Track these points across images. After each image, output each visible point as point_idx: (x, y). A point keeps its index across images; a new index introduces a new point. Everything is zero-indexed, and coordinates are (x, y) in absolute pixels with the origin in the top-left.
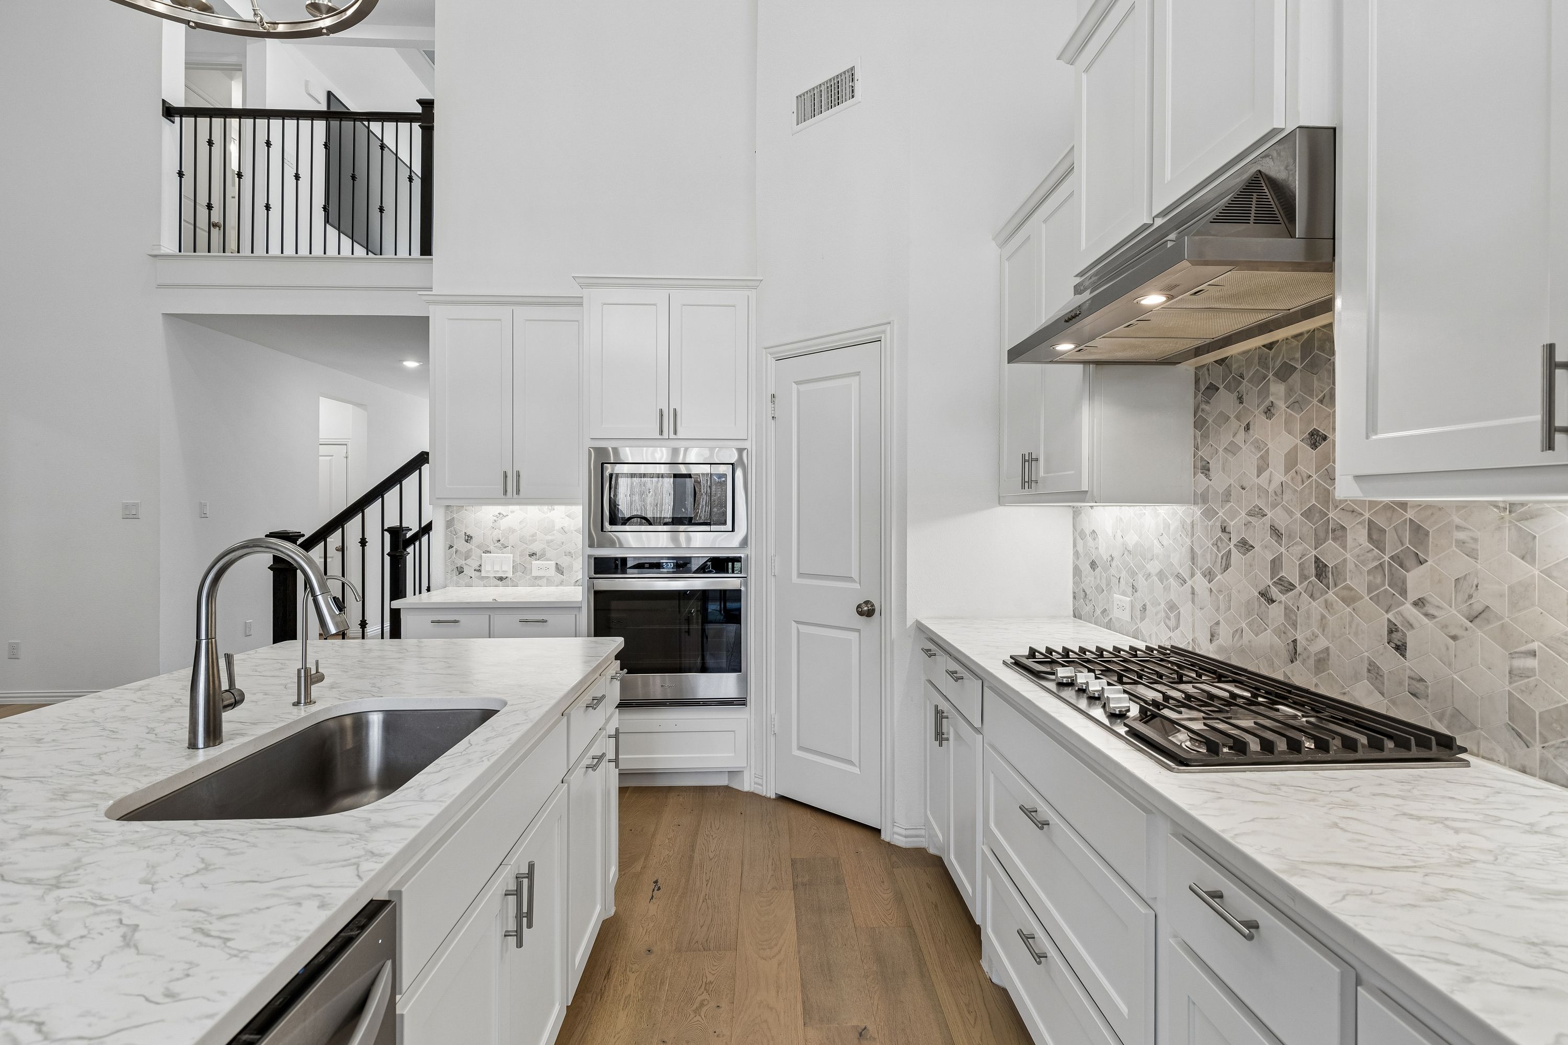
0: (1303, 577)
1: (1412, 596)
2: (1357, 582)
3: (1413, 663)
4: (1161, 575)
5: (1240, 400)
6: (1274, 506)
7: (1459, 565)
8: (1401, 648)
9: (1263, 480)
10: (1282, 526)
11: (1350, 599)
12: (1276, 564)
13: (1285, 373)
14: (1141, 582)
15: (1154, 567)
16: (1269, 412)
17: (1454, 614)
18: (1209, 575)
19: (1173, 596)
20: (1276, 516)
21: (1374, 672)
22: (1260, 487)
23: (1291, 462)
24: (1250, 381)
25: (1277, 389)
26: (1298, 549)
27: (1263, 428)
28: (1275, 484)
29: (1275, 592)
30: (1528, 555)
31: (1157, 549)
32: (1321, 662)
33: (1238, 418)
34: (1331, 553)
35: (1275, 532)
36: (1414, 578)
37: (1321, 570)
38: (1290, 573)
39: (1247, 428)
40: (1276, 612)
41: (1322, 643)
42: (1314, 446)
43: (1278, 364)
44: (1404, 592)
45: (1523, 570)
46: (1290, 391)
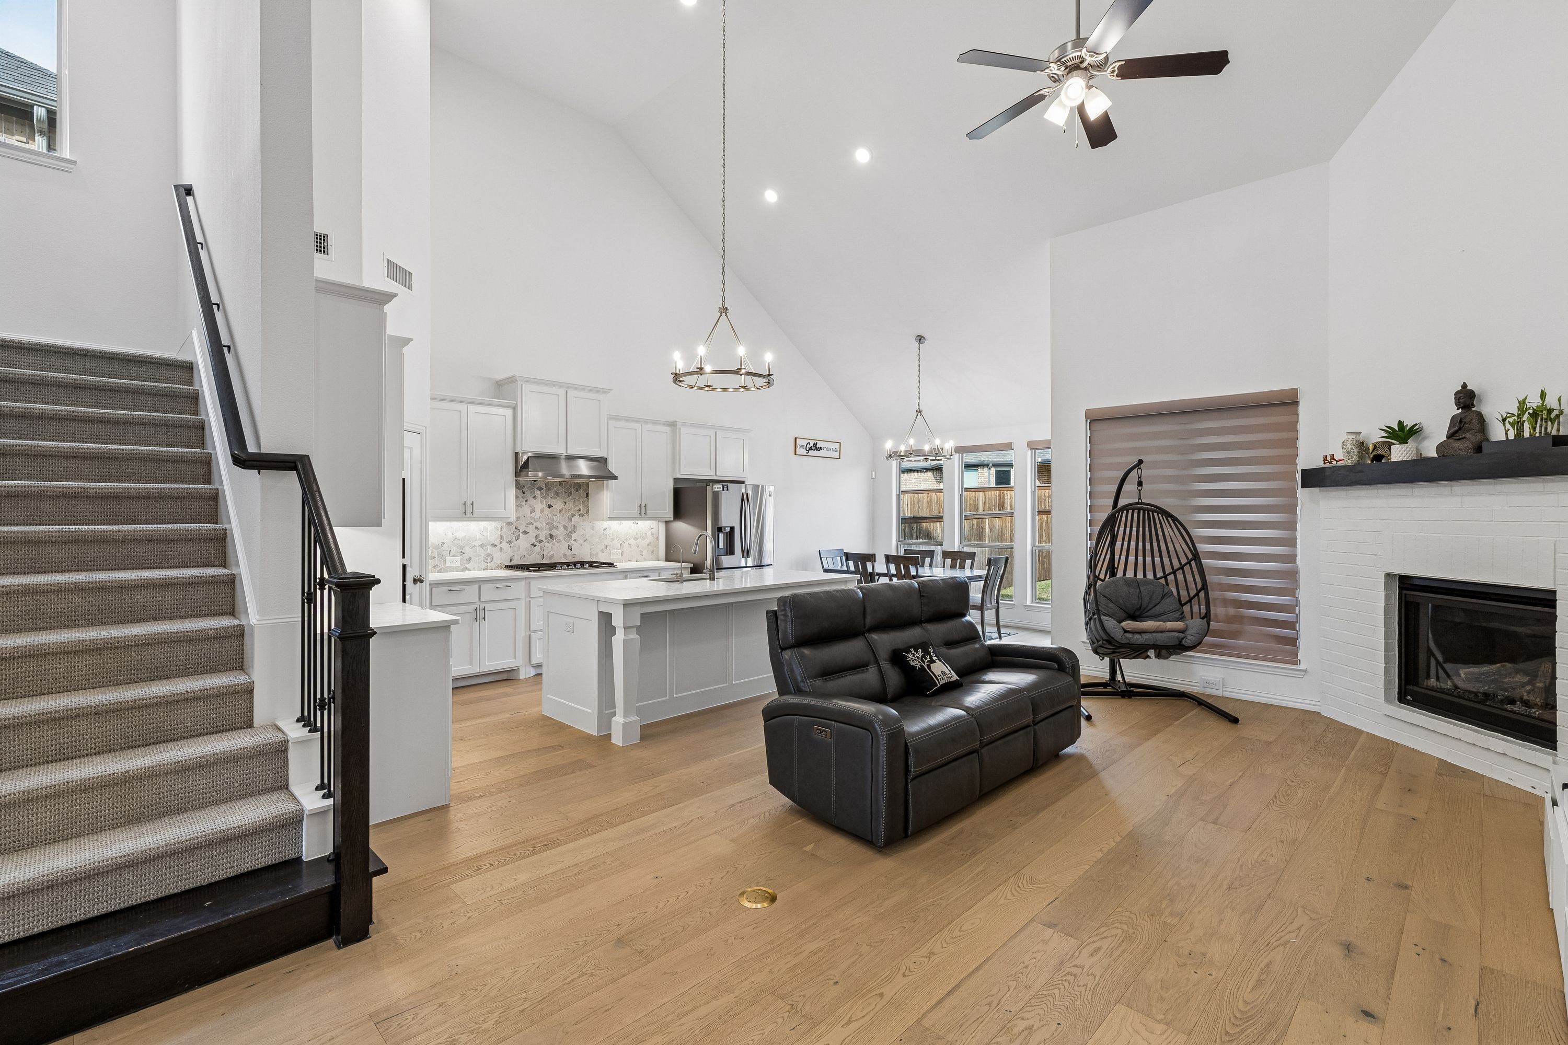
0: (546, 538)
1: (573, 539)
2: (561, 538)
3: (574, 551)
4: (482, 546)
5: (524, 493)
6: (536, 522)
7: (582, 532)
8: (571, 550)
9: (533, 515)
10: (539, 527)
11: (559, 542)
12: (537, 536)
13: (540, 489)
14: (467, 550)
15: (478, 543)
16: (535, 498)
17: (581, 541)
18: (510, 542)
19: (489, 551)
20: (538, 525)
21: (565, 555)
22: (531, 517)
23: (542, 511)
24: (527, 488)
25: (537, 493)
26: (545, 532)
27: (531, 501)
28: (537, 516)
29: (537, 544)
30: (593, 530)
31: (479, 536)
32: (551, 557)
33: (522, 497)
34: (554, 532)
35: (537, 528)
36: (574, 536)
37: (551, 536)
38: (542, 538)
39: (527, 501)
40: (537, 549)
41: (552, 553)
42: (549, 508)
43: (538, 486)
44: (571, 538)
45: (593, 532)
46: (542, 494)
